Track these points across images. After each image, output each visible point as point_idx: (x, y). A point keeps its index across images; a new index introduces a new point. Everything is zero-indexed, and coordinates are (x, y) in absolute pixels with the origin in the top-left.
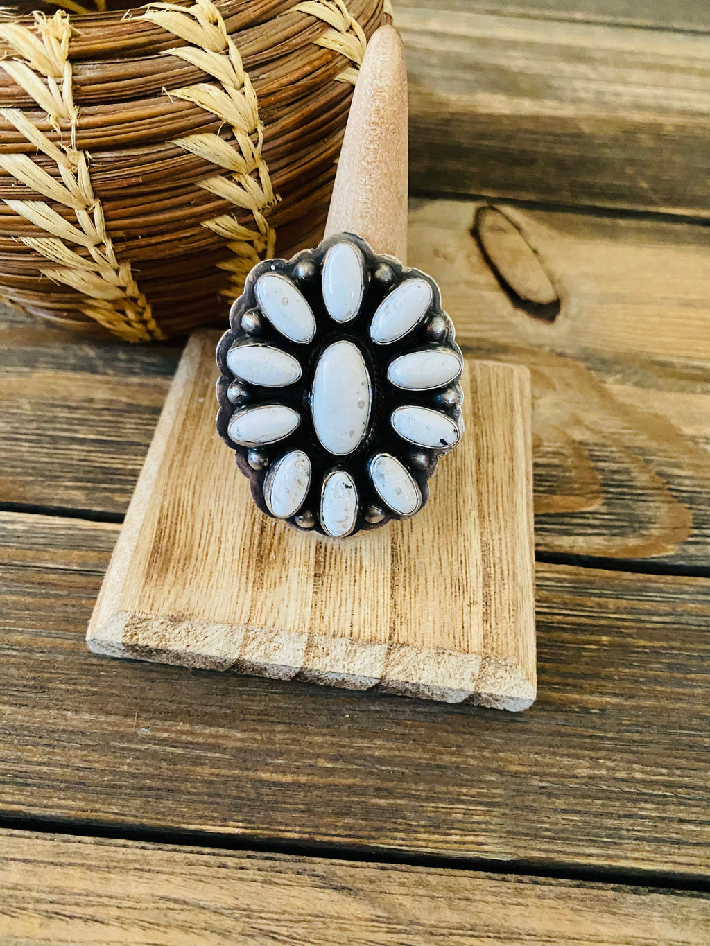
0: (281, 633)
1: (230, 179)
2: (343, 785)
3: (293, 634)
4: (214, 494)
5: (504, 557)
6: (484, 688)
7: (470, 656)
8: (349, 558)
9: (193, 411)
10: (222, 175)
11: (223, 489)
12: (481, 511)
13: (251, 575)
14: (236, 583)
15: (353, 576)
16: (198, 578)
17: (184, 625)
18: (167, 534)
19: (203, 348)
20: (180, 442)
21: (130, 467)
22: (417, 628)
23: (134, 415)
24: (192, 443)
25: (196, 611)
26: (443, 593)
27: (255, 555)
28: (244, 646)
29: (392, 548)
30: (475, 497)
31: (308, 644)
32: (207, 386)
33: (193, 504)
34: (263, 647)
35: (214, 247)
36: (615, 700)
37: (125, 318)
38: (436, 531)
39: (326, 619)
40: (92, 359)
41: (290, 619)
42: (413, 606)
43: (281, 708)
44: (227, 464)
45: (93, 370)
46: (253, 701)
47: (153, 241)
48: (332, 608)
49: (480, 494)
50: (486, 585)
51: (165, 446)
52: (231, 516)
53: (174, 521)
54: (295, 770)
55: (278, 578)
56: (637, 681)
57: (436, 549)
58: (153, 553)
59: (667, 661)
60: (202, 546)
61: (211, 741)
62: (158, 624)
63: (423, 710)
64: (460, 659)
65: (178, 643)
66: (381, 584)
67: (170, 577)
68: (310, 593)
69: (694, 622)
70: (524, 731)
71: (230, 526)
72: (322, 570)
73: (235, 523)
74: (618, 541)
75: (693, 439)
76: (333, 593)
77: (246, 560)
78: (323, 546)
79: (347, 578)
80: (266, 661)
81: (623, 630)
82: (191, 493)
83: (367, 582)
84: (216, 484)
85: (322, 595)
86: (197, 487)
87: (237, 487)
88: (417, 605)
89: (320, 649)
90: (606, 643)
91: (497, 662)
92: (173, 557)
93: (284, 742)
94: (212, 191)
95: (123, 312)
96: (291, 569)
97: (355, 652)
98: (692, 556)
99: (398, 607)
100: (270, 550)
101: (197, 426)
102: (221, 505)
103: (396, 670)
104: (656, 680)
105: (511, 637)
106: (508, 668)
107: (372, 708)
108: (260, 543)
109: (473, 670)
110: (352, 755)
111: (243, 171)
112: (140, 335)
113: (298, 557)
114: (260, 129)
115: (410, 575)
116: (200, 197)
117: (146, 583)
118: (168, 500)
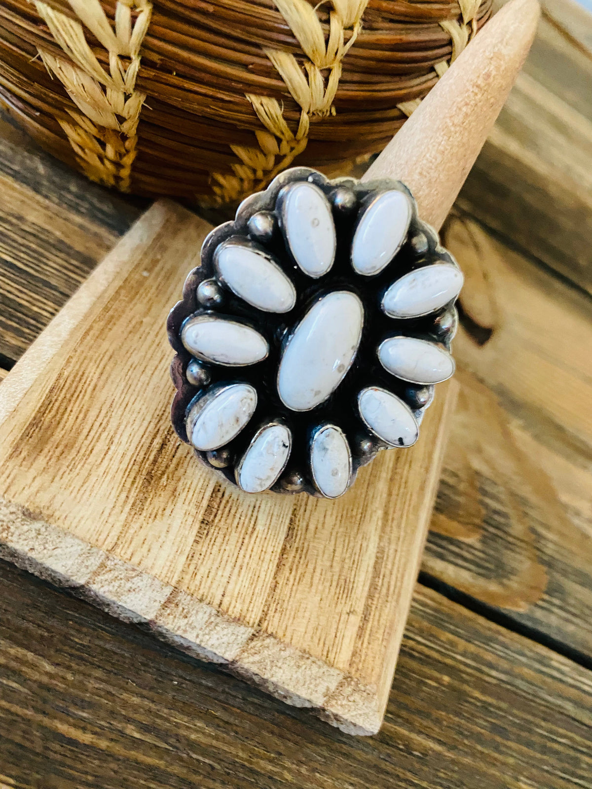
0: (145, 576)
1: (301, 64)
2: (145, 765)
3: (157, 582)
4: (124, 384)
5: (395, 572)
6: (332, 706)
7: (333, 671)
8: (244, 515)
9: (133, 282)
10: (296, 55)
11: (135, 381)
12: (386, 513)
13: (133, 494)
14: (112, 498)
15: (242, 537)
16: (73, 474)
17: (38, 525)
18: (55, 408)
19: (167, 221)
20: (106, 309)
21: (35, 309)
22: (291, 621)
23: (62, 255)
24: (120, 316)
25: (57, 514)
26: (327, 590)
27: (144, 472)
28: (96, 573)
29: (291, 520)
30: (385, 495)
31: (169, 599)
32: (157, 261)
33: (96, 386)
34: (117, 584)
35: (243, 126)
36: (438, 748)
37: (101, 151)
38: (339, 518)
39: (198, 577)
40: (39, 174)
41: (160, 562)
42: (293, 594)
43: (106, 650)
44: (149, 356)
45: (36, 188)
46: (79, 631)
47: (188, 85)
48: (208, 566)
49: (390, 494)
50: (370, 596)
51: (88, 306)
52: (134, 416)
53: (68, 396)
54: (98, 730)
55: (161, 509)
56: (461, 733)
57: (333, 538)
58: (32, 425)
59: (493, 721)
60: (90, 438)
61: (13, 664)
62: (8, 512)
63: (256, 701)
64: (321, 670)
65: (21, 542)
66: (268, 557)
67: (41, 461)
68: (191, 540)
69: (525, 688)
70: (347, 755)
71: (129, 428)
72: (212, 517)
73: (136, 426)
74: (481, 582)
75: (565, 507)
76: (215, 548)
77: (133, 475)
78: (222, 489)
79: (234, 537)
80: (115, 599)
81: (464, 675)
82: (99, 371)
83: (255, 550)
84: (130, 372)
85: (203, 548)
86: (108, 368)
87: (151, 386)
88: (297, 595)
89: (181, 609)
90: (445, 683)
91: (357, 684)
92: (52, 439)
93: (96, 692)
94: (276, 66)
95: (103, 145)
96: (179, 504)
97: (217, 625)
98: (536, 619)
99: (278, 591)
100: (163, 473)
101: (131, 300)
102: (127, 399)
103: (251, 659)
104: (479, 738)
105: (378, 662)
106: (365, 694)
107: (204, 682)
108: (155, 461)
109: (330, 685)
110: (167, 730)
111: (318, 63)
112: (105, 177)
113: (191, 493)
114: (357, 29)
115: (300, 558)
116: (261, 65)
117: (11, 457)
118: (69, 369)
